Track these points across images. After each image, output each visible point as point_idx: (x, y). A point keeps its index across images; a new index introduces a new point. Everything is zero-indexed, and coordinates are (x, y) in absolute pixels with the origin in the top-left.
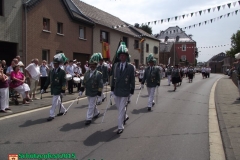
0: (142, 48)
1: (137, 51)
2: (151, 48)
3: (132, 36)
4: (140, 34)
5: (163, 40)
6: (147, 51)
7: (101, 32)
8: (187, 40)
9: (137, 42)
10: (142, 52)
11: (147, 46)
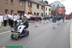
0: (44, 9)
1: (42, 10)
2: (48, 9)
3: (41, 5)
4: (44, 4)
6: (46, 10)
7: (29, 3)
8: (62, 6)
9: (42, 7)
10: (44, 11)
11: (46, 8)
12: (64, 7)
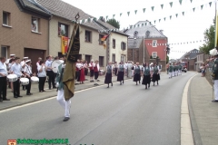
0: (108, 44)
1: (102, 47)
2: (118, 43)
3: (96, 31)
4: (106, 28)
5: (132, 35)
6: (114, 47)
7: (60, 24)
8: (158, 35)
9: (101, 36)
10: (108, 48)
11: (114, 41)
12: (164, 40)
